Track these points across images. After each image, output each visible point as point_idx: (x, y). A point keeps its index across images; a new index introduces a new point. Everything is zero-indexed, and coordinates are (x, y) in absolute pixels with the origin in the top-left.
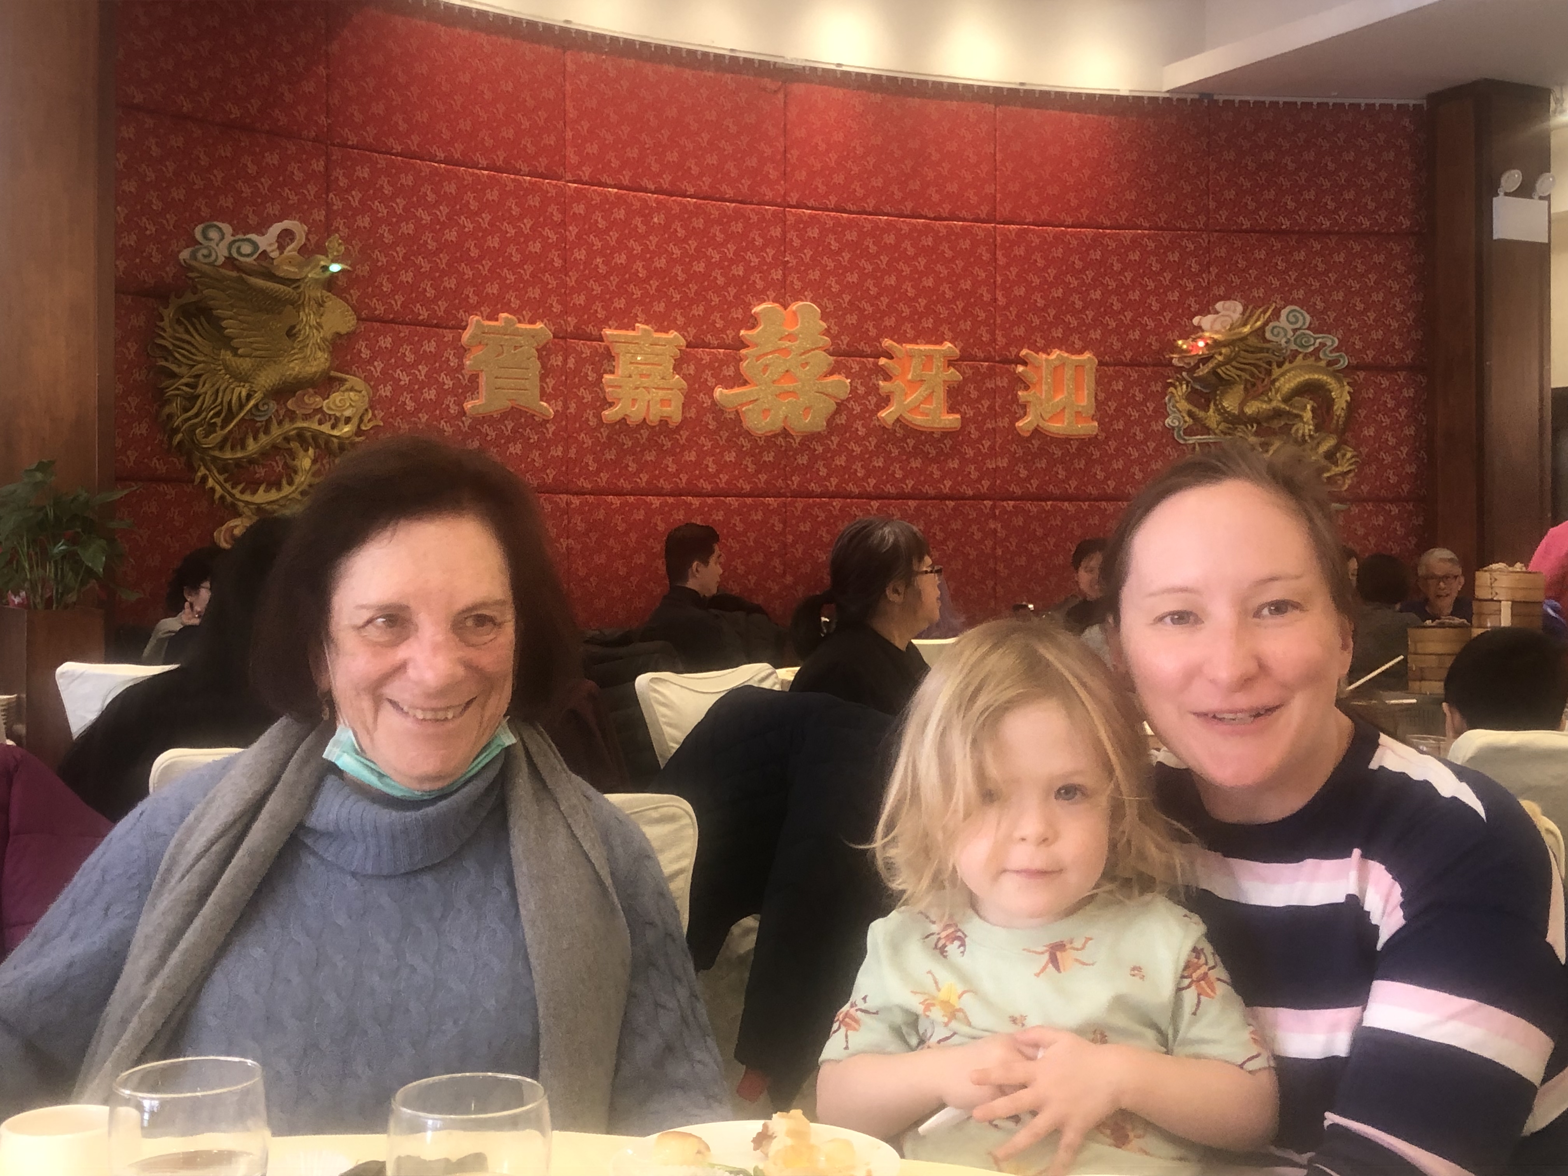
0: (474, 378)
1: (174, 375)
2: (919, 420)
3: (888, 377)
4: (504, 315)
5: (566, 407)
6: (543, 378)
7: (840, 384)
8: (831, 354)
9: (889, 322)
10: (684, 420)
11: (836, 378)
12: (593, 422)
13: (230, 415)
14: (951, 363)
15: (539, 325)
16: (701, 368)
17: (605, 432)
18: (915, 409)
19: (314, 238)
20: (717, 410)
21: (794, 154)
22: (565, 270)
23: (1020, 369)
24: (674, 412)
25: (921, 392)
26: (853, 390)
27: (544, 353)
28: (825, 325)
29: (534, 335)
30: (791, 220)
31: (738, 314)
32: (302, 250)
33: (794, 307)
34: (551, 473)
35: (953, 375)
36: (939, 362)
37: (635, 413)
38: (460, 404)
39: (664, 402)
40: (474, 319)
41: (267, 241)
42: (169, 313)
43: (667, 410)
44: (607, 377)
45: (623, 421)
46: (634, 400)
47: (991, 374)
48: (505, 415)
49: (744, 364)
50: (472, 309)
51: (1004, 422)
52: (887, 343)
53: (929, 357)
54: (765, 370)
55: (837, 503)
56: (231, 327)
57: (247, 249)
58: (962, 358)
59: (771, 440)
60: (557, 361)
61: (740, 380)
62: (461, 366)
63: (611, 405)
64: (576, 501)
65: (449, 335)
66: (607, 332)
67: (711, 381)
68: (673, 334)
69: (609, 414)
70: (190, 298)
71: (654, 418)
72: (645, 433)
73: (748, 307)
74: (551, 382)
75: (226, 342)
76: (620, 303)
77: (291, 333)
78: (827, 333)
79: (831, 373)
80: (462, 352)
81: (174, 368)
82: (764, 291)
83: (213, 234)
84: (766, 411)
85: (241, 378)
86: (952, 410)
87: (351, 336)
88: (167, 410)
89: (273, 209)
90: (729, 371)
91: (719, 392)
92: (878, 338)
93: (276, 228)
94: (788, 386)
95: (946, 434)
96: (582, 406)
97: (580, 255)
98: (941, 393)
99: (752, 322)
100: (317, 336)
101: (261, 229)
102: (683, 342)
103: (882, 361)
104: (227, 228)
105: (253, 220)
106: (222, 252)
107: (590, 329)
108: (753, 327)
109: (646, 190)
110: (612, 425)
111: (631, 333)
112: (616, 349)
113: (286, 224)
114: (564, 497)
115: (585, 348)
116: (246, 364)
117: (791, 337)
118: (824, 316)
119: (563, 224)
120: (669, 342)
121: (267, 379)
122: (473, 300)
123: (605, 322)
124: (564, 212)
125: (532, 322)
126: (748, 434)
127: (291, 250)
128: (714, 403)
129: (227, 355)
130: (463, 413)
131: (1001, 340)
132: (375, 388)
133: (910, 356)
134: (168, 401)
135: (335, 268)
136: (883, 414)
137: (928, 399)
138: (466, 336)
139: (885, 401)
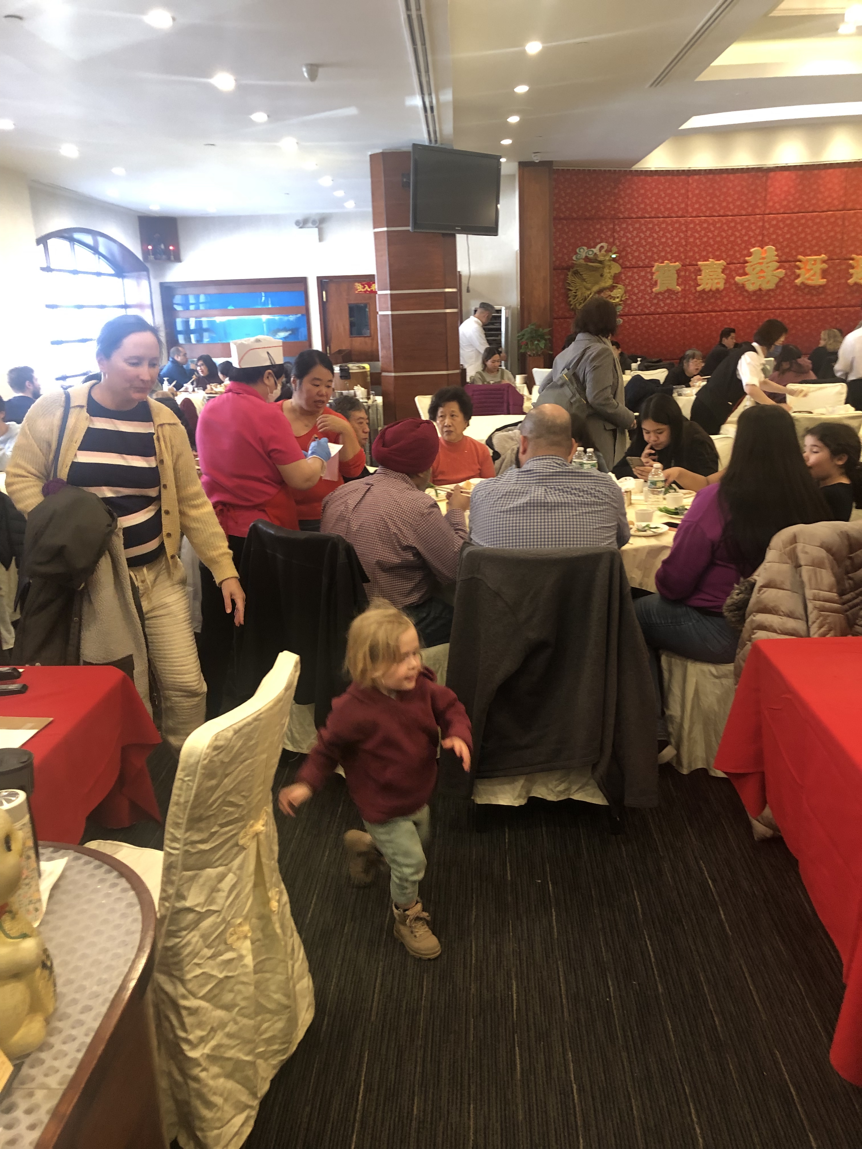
0: (656, 282)
1: (571, 290)
2: (810, 282)
3: (799, 268)
4: (666, 262)
5: (685, 287)
6: (678, 279)
7: (781, 272)
8: (779, 262)
9: (801, 250)
10: (725, 289)
11: (780, 270)
12: (694, 291)
13: (585, 299)
14: (824, 262)
15: (677, 263)
16: (731, 270)
17: (697, 294)
18: (809, 279)
19: (610, 247)
20: (736, 284)
21: (768, 197)
22: (686, 245)
23: (851, 262)
24: (721, 286)
25: (812, 272)
26: (786, 274)
27: (678, 272)
28: (776, 253)
29: (675, 267)
30: (766, 219)
31: (745, 252)
32: (606, 251)
33: (766, 248)
34: (679, 308)
35: (825, 266)
36: (819, 262)
37: (708, 288)
38: (651, 289)
39: (718, 283)
40: (657, 264)
41: (596, 250)
42: (570, 273)
43: (719, 286)
44: (699, 277)
45: (704, 290)
46: (707, 284)
47: (840, 264)
48: (665, 292)
49: (746, 269)
50: (656, 261)
51: (843, 281)
52: (800, 257)
53: (815, 260)
54: (754, 269)
55: (778, 311)
56: (585, 276)
57: (591, 253)
58: (828, 260)
59: (755, 292)
60: (683, 273)
61: (745, 274)
62: (652, 278)
63: (700, 285)
64: (687, 315)
65: (649, 270)
66: (699, 263)
67: (734, 275)
68: (722, 261)
69: (699, 289)
70: (575, 269)
71: (714, 289)
72: (711, 293)
73: (749, 249)
74: (680, 280)
75: (584, 280)
76: (704, 253)
77: (602, 275)
78: (777, 256)
79: (778, 269)
80: (652, 274)
81: (571, 288)
82: (755, 244)
83: (582, 250)
84: (753, 284)
85: (588, 289)
86: (823, 278)
87: (620, 273)
88: (570, 299)
89: (598, 241)
90: (741, 271)
91: (738, 279)
92: (796, 256)
93: (599, 246)
94: (762, 275)
95: (820, 286)
96: (690, 286)
97: (691, 240)
98: (819, 272)
99: (750, 254)
100: (609, 275)
101: (594, 247)
102: (725, 264)
103: (798, 263)
104: (585, 248)
105: (592, 244)
106: (584, 255)
107: (694, 263)
108: (750, 256)
109: (714, 216)
110: (699, 292)
111: (707, 262)
112: (702, 268)
113: (602, 244)
114: (683, 315)
115: (691, 268)
116: (589, 286)
117: (764, 258)
118: (777, 250)
119: (686, 231)
120: (720, 264)
121: (596, 288)
122: (657, 258)
123: (699, 260)
124: (686, 227)
125: (675, 262)
126: (747, 291)
127: (603, 251)
128: (735, 282)
129: (585, 283)
130: (652, 292)
131: (844, 252)
132: (626, 288)
133: (808, 261)
134: (569, 297)
135: (614, 256)
136: (797, 281)
137: (814, 275)
138: (654, 269)
139: (798, 276)
